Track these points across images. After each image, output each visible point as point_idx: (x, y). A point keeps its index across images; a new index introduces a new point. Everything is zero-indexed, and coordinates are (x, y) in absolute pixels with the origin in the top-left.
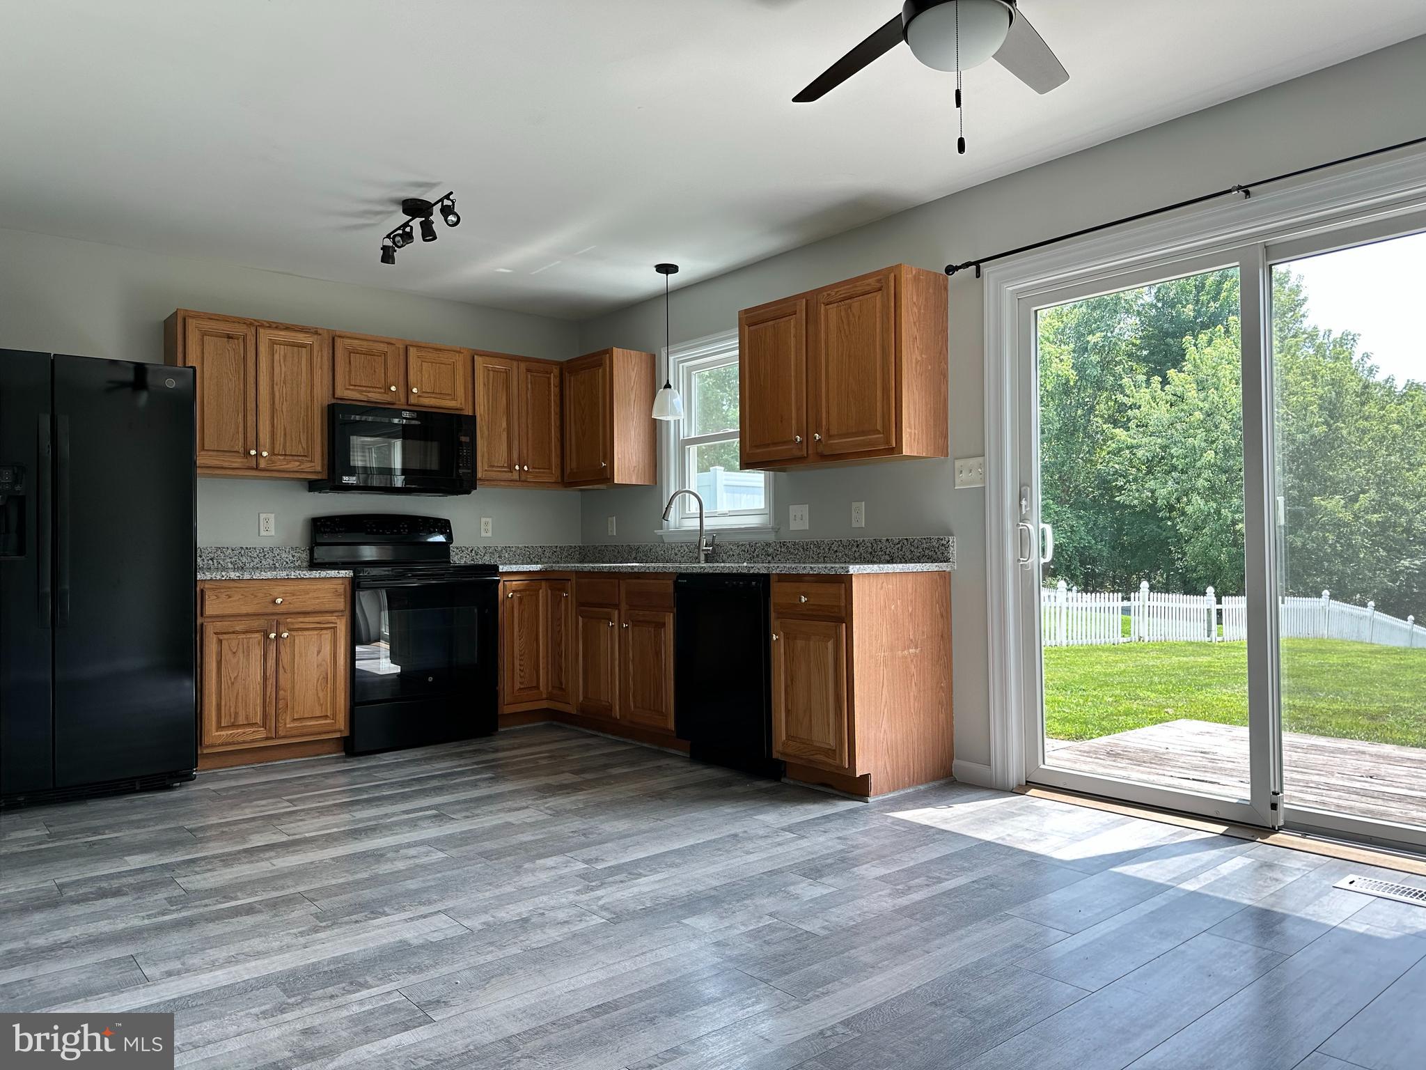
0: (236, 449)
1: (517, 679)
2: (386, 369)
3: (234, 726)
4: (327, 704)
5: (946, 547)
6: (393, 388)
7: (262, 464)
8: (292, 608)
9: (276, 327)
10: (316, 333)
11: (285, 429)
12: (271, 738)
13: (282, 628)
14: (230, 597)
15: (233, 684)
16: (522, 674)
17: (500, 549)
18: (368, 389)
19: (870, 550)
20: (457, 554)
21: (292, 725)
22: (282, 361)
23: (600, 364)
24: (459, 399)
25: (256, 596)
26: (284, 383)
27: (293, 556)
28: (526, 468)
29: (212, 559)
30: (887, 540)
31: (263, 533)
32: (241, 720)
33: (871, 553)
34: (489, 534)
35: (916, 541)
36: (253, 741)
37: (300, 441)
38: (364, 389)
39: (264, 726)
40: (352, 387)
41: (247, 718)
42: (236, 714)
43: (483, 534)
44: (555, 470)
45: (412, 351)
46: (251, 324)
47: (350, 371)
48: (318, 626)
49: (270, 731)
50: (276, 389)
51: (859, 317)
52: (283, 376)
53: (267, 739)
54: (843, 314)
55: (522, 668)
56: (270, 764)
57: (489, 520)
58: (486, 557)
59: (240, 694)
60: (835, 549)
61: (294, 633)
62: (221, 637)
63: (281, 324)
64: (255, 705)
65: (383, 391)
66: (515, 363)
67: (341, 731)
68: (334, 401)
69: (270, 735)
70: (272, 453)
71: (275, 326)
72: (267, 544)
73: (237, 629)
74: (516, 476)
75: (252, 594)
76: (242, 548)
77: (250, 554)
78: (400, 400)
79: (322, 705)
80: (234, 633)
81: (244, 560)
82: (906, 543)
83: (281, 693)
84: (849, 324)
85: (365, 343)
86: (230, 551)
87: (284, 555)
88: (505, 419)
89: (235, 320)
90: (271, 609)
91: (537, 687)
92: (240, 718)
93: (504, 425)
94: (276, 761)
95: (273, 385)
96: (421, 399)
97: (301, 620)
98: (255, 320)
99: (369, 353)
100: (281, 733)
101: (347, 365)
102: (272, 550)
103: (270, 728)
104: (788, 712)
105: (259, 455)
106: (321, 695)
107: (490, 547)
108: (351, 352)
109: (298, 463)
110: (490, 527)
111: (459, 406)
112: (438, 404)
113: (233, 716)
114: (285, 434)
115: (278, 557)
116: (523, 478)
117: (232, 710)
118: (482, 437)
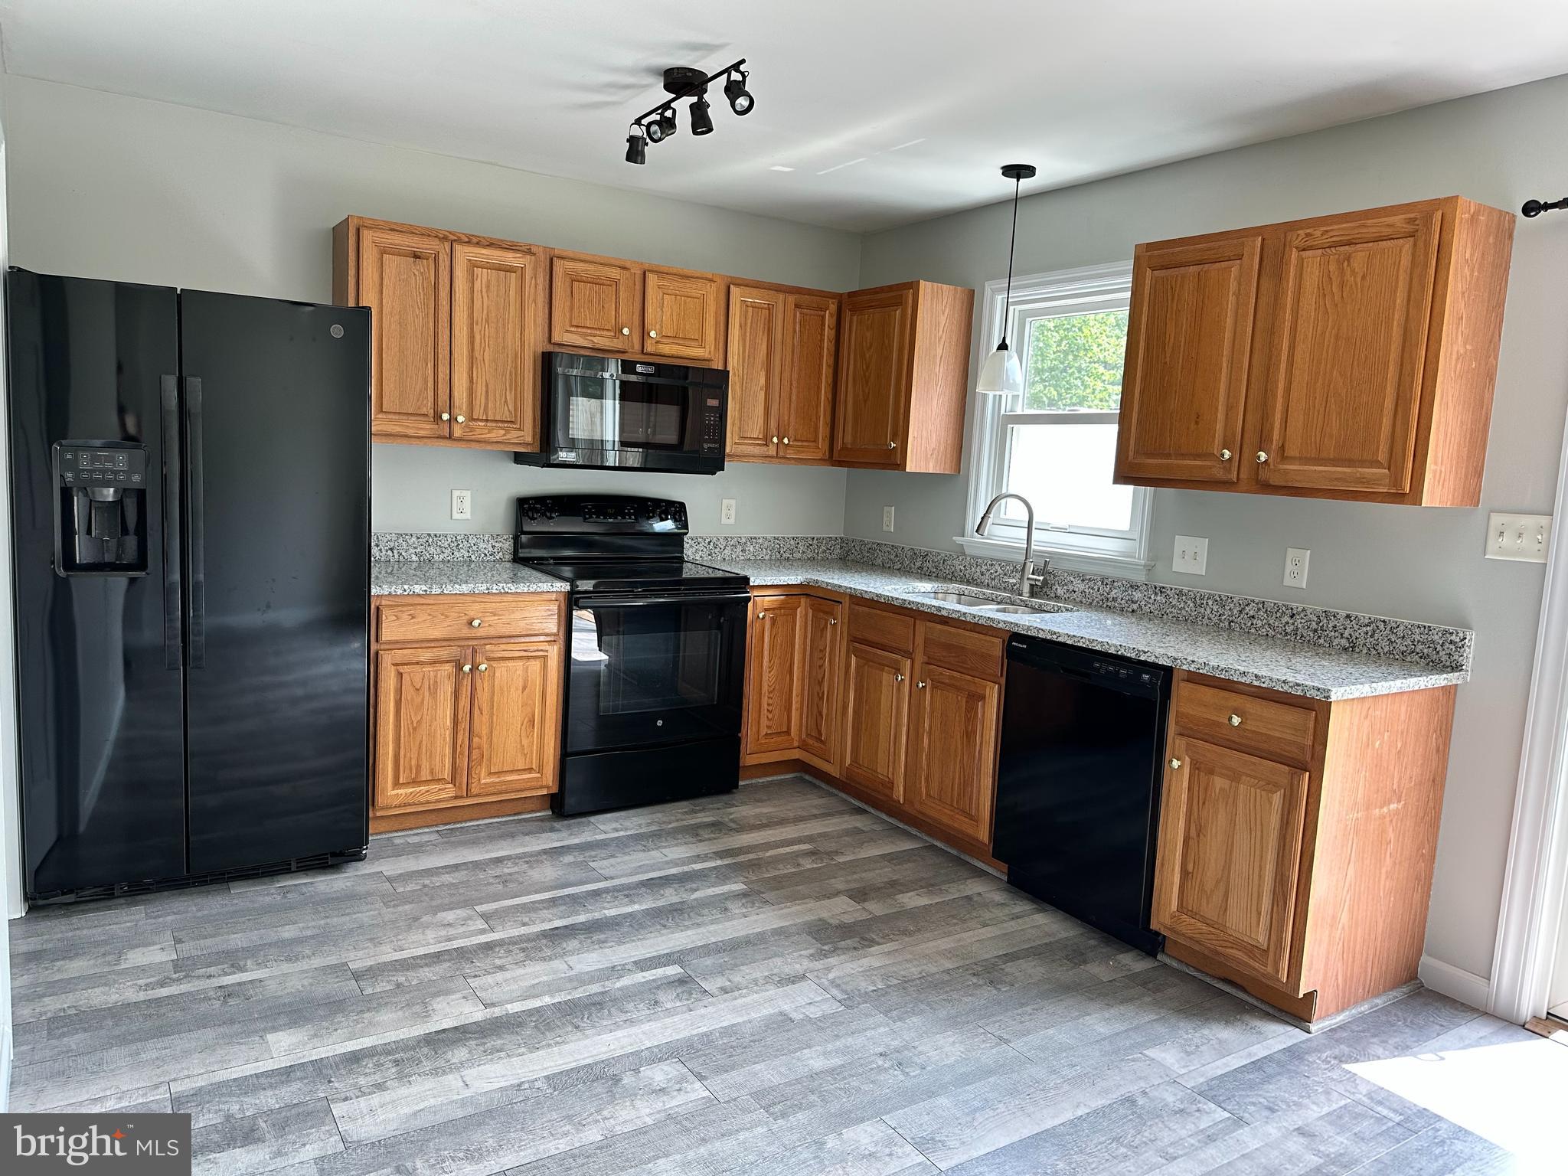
0: (424, 411)
1: (764, 722)
2: (617, 303)
3: (414, 782)
4: (532, 753)
5: (1459, 646)
6: (626, 331)
7: (458, 432)
8: (492, 632)
9: (477, 243)
10: (530, 252)
11: (487, 386)
12: (462, 797)
13: (479, 658)
14: (413, 618)
15: (415, 729)
16: (770, 716)
17: (744, 540)
18: (594, 332)
19: (1314, 625)
20: (692, 547)
21: (488, 781)
22: (484, 290)
23: (899, 302)
24: (707, 347)
25: (447, 617)
26: (487, 321)
27: (493, 547)
28: (786, 441)
29: (391, 549)
30: (1348, 616)
31: (456, 516)
32: (425, 775)
33: (1315, 631)
34: (732, 521)
35: (1402, 628)
36: (438, 801)
37: (506, 401)
38: (589, 331)
39: (453, 781)
40: (573, 329)
41: (432, 772)
42: (419, 767)
43: (724, 521)
44: (823, 444)
45: (652, 279)
46: (445, 238)
47: (571, 309)
48: (525, 654)
49: (460, 788)
50: (476, 329)
51: (1364, 277)
52: (485, 312)
53: (456, 798)
54: (1333, 267)
55: (770, 708)
56: (458, 826)
57: (733, 503)
58: (726, 551)
59: (424, 743)
60: (1251, 613)
61: (494, 664)
62: (401, 669)
63: (484, 238)
64: (443, 756)
65: (613, 334)
66: (781, 296)
67: (548, 788)
68: (550, 348)
69: (459, 794)
70: (471, 418)
71: (475, 240)
72: (461, 530)
73: (422, 659)
74: (772, 451)
75: (442, 615)
76: (429, 535)
77: (439, 543)
78: (633, 347)
79: (525, 755)
80: (417, 663)
81: (432, 550)
82: (1382, 627)
83: (476, 740)
84: (1342, 284)
85: (592, 267)
86: (414, 539)
87: (482, 545)
88: (764, 373)
89: (424, 231)
90: (466, 632)
91: (788, 732)
92: (423, 773)
93: (762, 381)
94: (465, 821)
95: (472, 324)
96: (660, 346)
97: (503, 647)
98: (450, 233)
99: (596, 282)
100: (474, 790)
101: (569, 299)
102: (467, 538)
103: (460, 784)
104: (1185, 874)
105: (453, 419)
106: (525, 742)
107: (732, 538)
108: (574, 279)
109: (503, 432)
110: (733, 512)
111: (707, 356)
112: (681, 353)
113: (414, 771)
114: (487, 392)
115: (475, 548)
116: (781, 453)
117: (413, 763)
118: (733, 398)
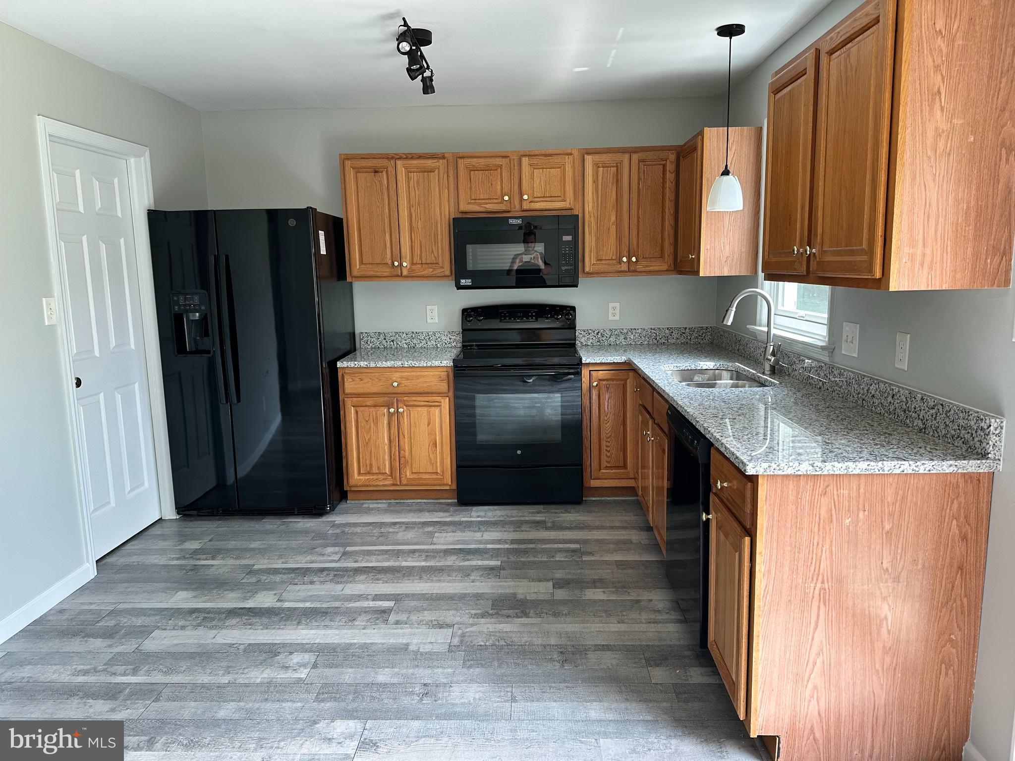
0: (385, 262)
1: (604, 458)
2: (502, 180)
3: (369, 473)
4: (437, 464)
5: (987, 433)
6: (506, 198)
7: (405, 273)
8: (407, 390)
9: (412, 158)
10: (443, 158)
11: (421, 242)
12: (397, 485)
13: (400, 405)
14: (361, 380)
15: (367, 443)
16: (609, 454)
17: (625, 331)
18: (487, 201)
20: (584, 336)
21: (412, 477)
22: (416, 185)
23: (695, 149)
24: (568, 200)
25: (380, 380)
26: (419, 205)
27: (450, 339)
28: (634, 259)
29: (393, 341)
31: (429, 321)
32: (375, 470)
34: (617, 318)
36: (384, 485)
37: (433, 252)
38: (483, 201)
39: (391, 475)
40: (473, 201)
41: (379, 468)
42: (371, 465)
43: (611, 318)
45: (525, 160)
46: (392, 158)
47: (471, 188)
48: (427, 403)
49: (395, 479)
50: (413, 210)
52: (417, 198)
53: (393, 485)
55: (608, 449)
56: (402, 501)
57: (617, 305)
59: (373, 452)
61: (411, 409)
62: (358, 409)
63: (415, 154)
64: (384, 460)
65: (500, 201)
66: (627, 156)
67: (447, 485)
68: (460, 216)
69: (395, 483)
70: (413, 264)
71: (410, 156)
72: (431, 329)
73: (368, 403)
74: (624, 267)
75: (378, 379)
76: (413, 332)
77: (419, 337)
78: (515, 208)
79: (433, 464)
80: (366, 406)
81: (415, 341)
82: (941, 409)
83: (402, 452)
85: (482, 160)
86: (405, 335)
87: (443, 338)
88: (615, 213)
89: (380, 156)
90: (391, 390)
92: (374, 469)
93: (613, 218)
94: (407, 499)
95: (410, 208)
96: (533, 204)
97: (414, 399)
98: (395, 154)
99: (487, 169)
100: (404, 482)
101: (469, 183)
102: (434, 334)
103: (395, 477)
105: (401, 265)
106: (432, 456)
107: (615, 330)
108: (472, 169)
109: (431, 270)
110: (617, 311)
111: (568, 206)
112: (548, 207)
113: (368, 467)
114: (421, 247)
115: (439, 340)
116: (632, 268)
117: (368, 462)
118: (590, 233)
